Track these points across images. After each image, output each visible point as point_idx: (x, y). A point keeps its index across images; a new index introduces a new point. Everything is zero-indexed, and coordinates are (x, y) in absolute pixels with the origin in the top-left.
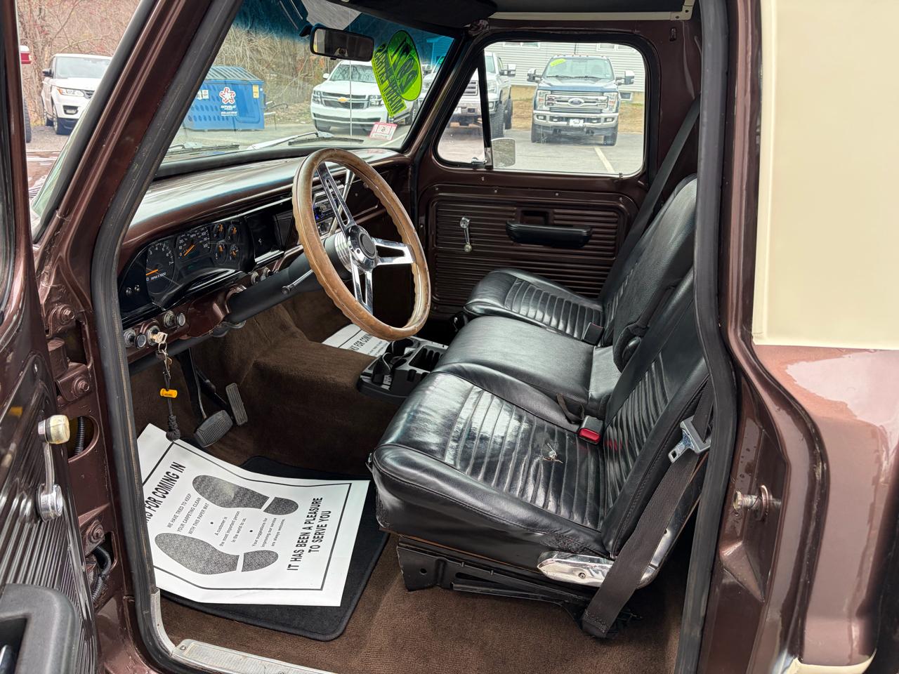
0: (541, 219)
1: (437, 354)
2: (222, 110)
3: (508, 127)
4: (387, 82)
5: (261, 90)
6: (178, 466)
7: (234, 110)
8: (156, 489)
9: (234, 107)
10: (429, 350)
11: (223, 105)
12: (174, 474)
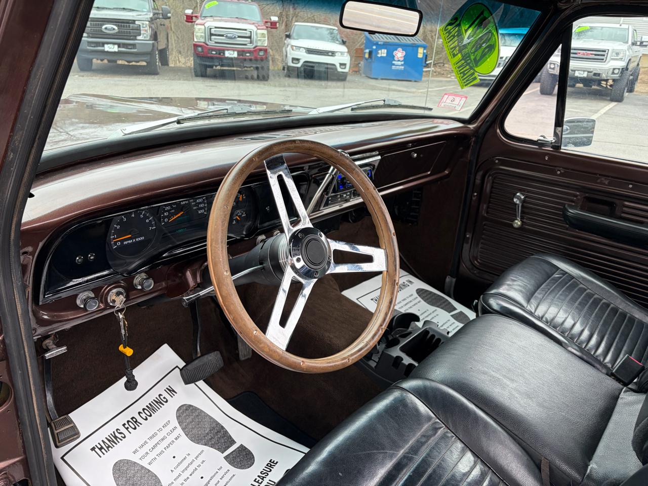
0: (606, 208)
1: (439, 340)
2: (394, 65)
3: (631, 90)
4: (459, 55)
5: (425, 51)
6: (171, 391)
7: (402, 65)
8: (144, 409)
9: (403, 63)
10: (431, 333)
11: (395, 61)
12: (164, 398)
